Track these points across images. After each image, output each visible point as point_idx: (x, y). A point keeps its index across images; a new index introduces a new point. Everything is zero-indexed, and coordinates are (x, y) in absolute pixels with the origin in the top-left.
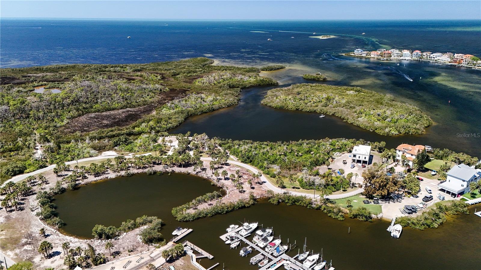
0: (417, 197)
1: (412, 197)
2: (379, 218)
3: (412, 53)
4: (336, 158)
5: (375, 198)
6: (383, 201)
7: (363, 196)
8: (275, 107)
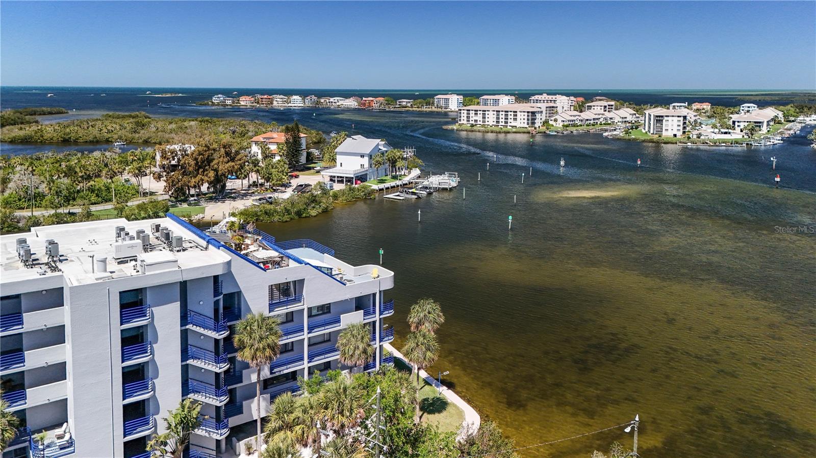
2: (195, 221)
3: (304, 99)
5: (191, 199)
8: (9, 140)
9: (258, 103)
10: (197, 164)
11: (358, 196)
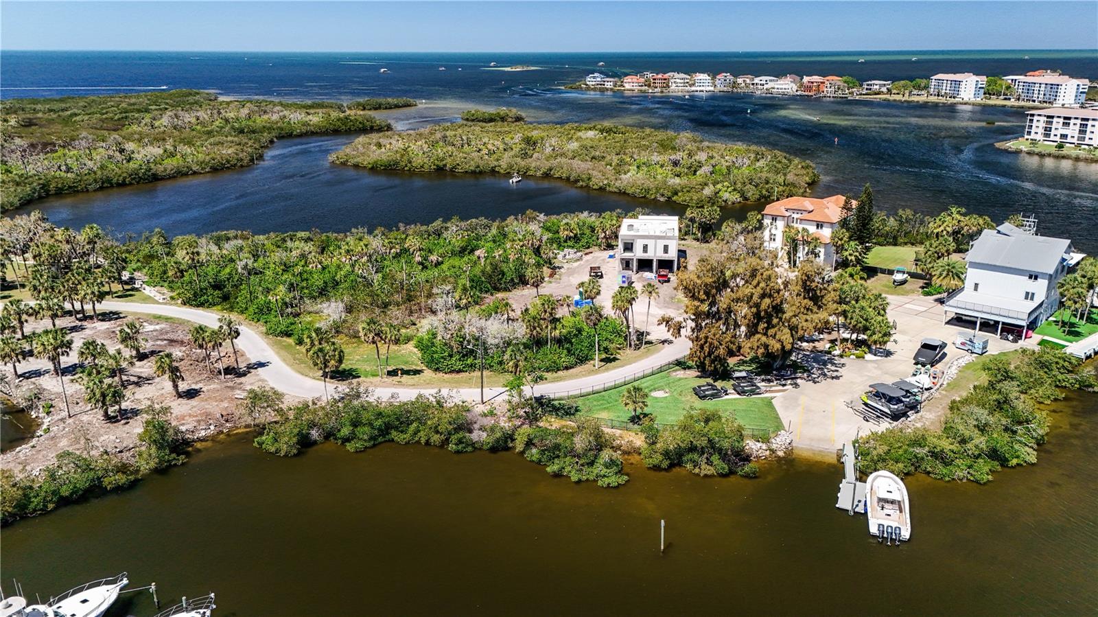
0: (888, 354)
1: (869, 357)
2: (781, 454)
3: (714, 78)
4: (566, 266)
5: (737, 374)
6: (769, 381)
7: (688, 372)
8: (370, 166)
9: (649, 86)
10: (757, 315)
11: (1063, 384)
